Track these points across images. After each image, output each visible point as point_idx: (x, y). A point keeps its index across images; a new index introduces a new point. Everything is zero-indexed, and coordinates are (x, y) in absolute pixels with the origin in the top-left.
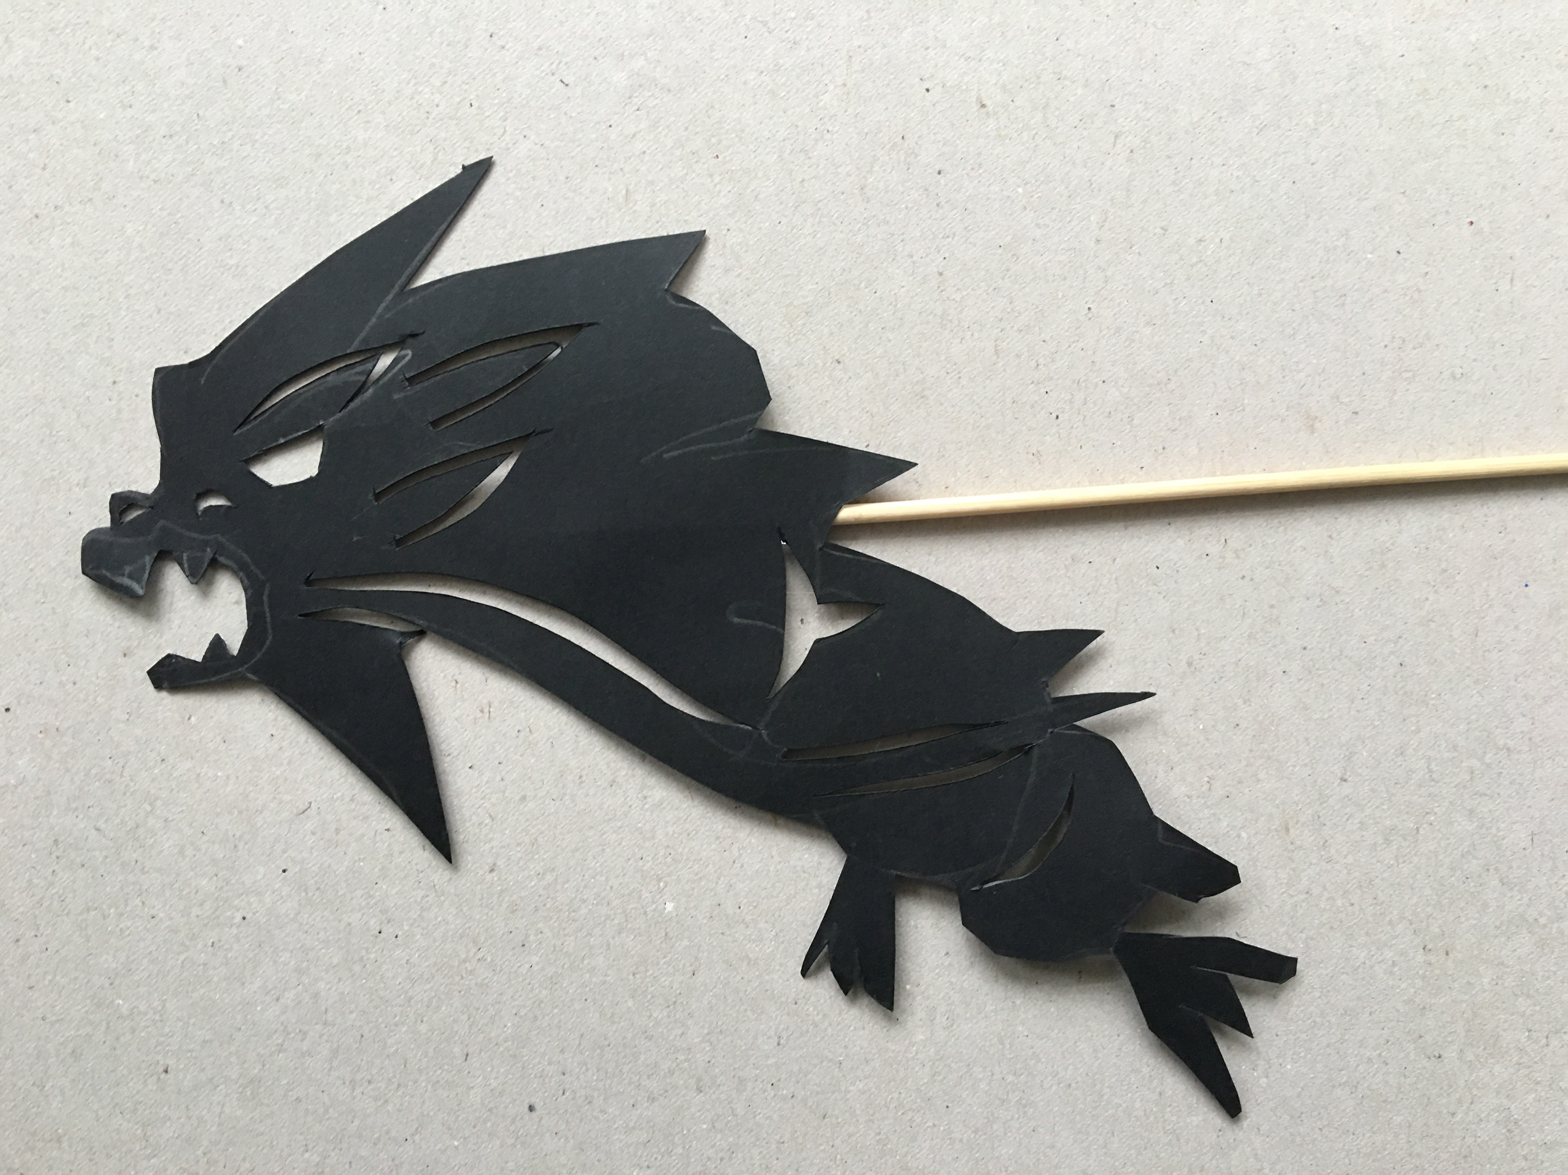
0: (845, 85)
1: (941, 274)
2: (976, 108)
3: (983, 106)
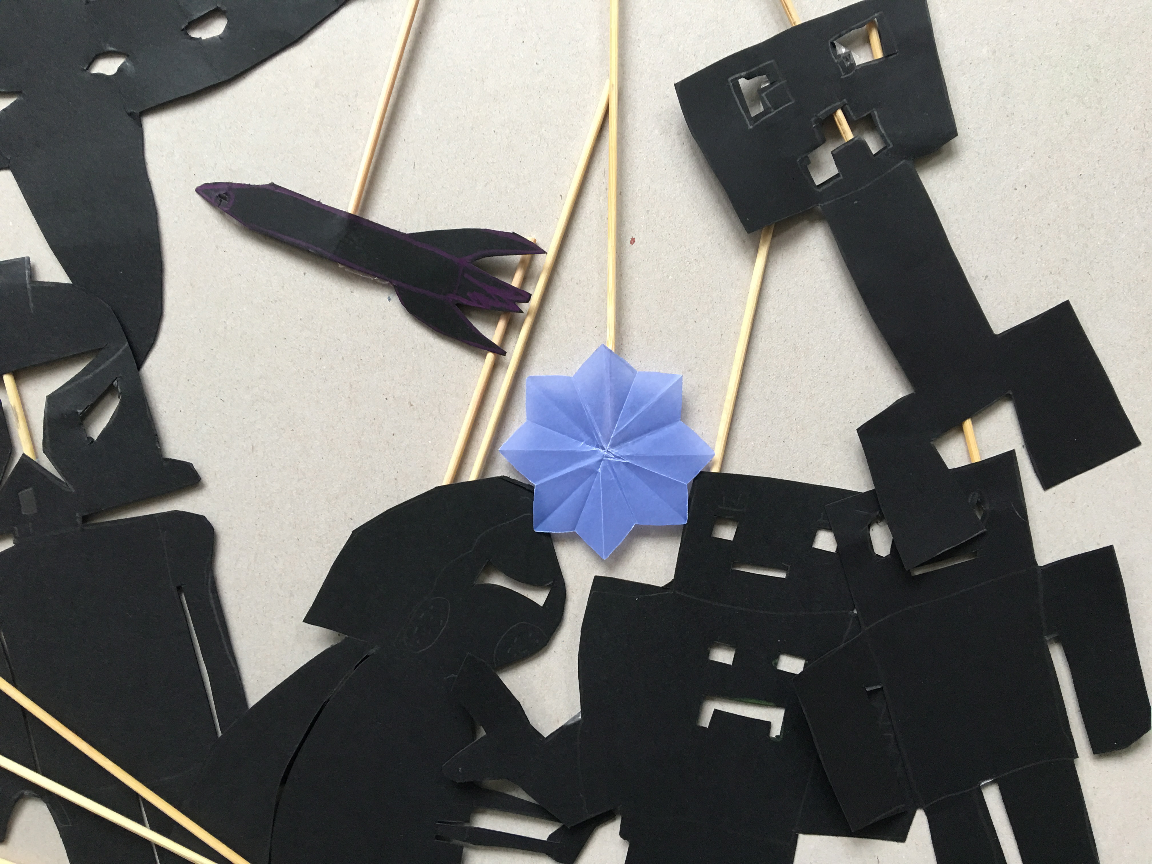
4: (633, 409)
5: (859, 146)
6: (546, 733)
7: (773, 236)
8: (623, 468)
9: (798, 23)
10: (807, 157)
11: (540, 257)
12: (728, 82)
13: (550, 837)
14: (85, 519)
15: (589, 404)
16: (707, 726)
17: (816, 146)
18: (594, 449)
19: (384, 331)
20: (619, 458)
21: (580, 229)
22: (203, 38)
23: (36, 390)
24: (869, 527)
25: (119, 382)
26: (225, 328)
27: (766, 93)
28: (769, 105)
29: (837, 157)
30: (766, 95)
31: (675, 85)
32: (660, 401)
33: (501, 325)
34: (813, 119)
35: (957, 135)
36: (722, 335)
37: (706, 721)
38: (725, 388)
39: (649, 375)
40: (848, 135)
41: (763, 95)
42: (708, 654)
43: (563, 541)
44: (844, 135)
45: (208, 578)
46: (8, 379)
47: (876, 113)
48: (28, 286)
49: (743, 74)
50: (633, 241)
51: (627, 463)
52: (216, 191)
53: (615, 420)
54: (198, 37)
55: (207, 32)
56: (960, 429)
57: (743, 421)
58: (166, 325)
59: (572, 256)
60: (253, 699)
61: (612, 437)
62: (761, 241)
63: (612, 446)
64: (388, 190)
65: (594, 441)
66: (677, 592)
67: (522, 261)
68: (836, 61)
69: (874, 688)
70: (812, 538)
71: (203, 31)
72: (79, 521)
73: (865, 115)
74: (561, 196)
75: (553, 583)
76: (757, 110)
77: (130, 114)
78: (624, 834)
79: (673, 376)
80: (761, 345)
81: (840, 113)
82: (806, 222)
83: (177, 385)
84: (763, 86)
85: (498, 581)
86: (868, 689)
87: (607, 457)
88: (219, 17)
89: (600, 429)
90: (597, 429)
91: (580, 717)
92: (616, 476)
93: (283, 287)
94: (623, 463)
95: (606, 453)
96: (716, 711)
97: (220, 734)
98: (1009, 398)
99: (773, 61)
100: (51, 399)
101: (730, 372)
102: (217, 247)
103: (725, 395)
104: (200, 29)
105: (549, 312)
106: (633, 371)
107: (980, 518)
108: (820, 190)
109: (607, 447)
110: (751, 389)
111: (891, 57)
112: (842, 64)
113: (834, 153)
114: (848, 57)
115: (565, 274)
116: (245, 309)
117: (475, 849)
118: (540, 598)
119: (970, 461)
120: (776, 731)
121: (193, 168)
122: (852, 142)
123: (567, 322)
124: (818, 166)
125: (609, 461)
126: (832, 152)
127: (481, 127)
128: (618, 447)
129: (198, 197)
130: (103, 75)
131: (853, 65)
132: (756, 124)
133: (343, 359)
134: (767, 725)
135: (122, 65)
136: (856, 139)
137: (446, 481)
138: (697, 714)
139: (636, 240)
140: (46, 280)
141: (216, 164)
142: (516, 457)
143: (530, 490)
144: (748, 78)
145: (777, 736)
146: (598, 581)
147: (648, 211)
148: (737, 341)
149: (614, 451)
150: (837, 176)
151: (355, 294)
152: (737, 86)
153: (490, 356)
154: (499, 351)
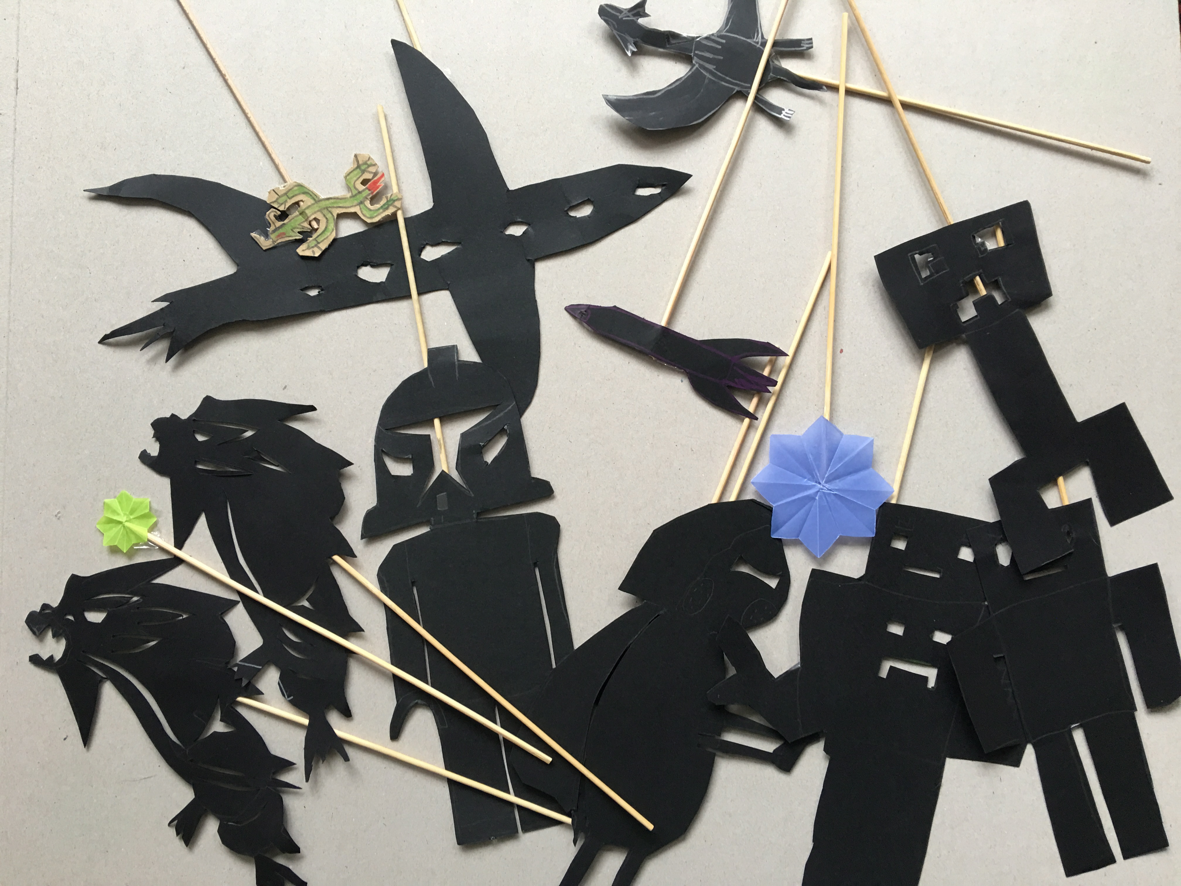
0: (652, 443)
1: (679, 499)
2: (690, 451)
3: (692, 450)
4: (841, 459)
5: (989, 299)
6: (776, 675)
7: (934, 353)
8: (833, 497)
9: (952, 223)
10: (956, 304)
11: (781, 359)
12: (908, 256)
13: (774, 751)
14: (478, 514)
15: (812, 454)
16: (885, 677)
17: (962, 298)
18: (814, 484)
19: (677, 402)
20: (830, 490)
21: (807, 342)
22: (577, 217)
23: (452, 429)
24: (996, 545)
25: (508, 427)
26: (576, 395)
27: (931, 264)
28: (933, 271)
29: (975, 304)
30: (931, 265)
31: (875, 257)
32: (858, 454)
33: (755, 400)
34: (961, 281)
35: (1052, 295)
36: (898, 414)
37: (884, 673)
38: (900, 448)
39: (851, 437)
40: (983, 292)
41: (930, 265)
42: (886, 627)
43: (789, 545)
44: (980, 292)
45: (554, 558)
46: (437, 421)
47: (1000, 279)
48: (456, 363)
49: (917, 252)
50: (842, 351)
51: (836, 494)
52: (579, 309)
53: (828, 466)
54: (575, 216)
55: (579, 212)
56: (1055, 483)
57: (912, 471)
58: (538, 392)
59: (802, 359)
60: (577, 644)
61: (826, 476)
62: (926, 355)
63: (826, 482)
64: (685, 313)
65: (814, 478)
66: (867, 583)
67: (770, 361)
68: (976, 246)
69: (999, 656)
70: (957, 552)
71: (577, 212)
72: (475, 516)
73: (993, 280)
74: (796, 321)
75: (782, 573)
76: (925, 274)
77: (528, 260)
78: (826, 750)
79: (867, 438)
80: (924, 422)
81: (978, 278)
82: (954, 344)
83: (543, 431)
84: (929, 260)
85: (745, 569)
86: (995, 656)
87: (822, 489)
88: (588, 204)
89: (819, 471)
90: (817, 471)
91: (799, 666)
92: (828, 502)
93: (614, 371)
94: (833, 494)
95: (822, 487)
96: (891, 667)
97: (554, 666)
98: (1087, 464)
99: (936, 245)
100: (463, 435)
101: (903, 438)
102: (575, 344)
103: (901, 453)
104: (575, 211)
105: (785, 394)
106: (842, 434)
107: (1069, 542)
108: (965, 325)
109: (823, 482)
110: (916, 451)
111: (1010, 246)
112: (979, 249)
113: (974, 302)
114: (983, 244)
115: (797, 371)
116: (589, 384)
117: (722, 757)
118: (773, 583)
119: (1062, 504)
120: (931, 684)
121: (564, 295)
122: (985, 297)
123: (796, 401)
124: (963, 309)
125: (823, 492)
126: (973, 302)
127: (747, 276)
128: (829, 483)
129: (566, 313)
130: (514, 236)
131: (986, 249)
132: (925, 282)
133: (650, 418)
134: (925, 679)
135: (526, 230)
136: (988, 294)
137: (714, 501)
138: (878, 668)
139: (844, 351)
140: (465, 360)
141: (578, 293)
142: (762, 487)
143: (770, 510)
144: (920, 254)
145: (932, 687)
146: (814, 571)
147: (852, 333)
148: (908, 418)
149: (827, 486)
150: (976, 316)
151: (660, 377)
152: (914, 259)
153: (747, 420)
154: (753, 417)
